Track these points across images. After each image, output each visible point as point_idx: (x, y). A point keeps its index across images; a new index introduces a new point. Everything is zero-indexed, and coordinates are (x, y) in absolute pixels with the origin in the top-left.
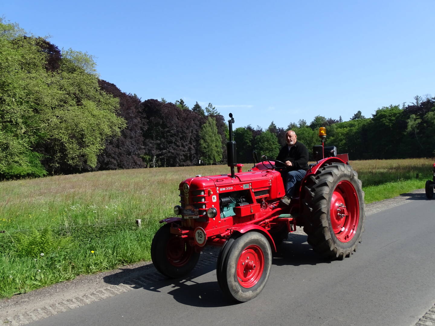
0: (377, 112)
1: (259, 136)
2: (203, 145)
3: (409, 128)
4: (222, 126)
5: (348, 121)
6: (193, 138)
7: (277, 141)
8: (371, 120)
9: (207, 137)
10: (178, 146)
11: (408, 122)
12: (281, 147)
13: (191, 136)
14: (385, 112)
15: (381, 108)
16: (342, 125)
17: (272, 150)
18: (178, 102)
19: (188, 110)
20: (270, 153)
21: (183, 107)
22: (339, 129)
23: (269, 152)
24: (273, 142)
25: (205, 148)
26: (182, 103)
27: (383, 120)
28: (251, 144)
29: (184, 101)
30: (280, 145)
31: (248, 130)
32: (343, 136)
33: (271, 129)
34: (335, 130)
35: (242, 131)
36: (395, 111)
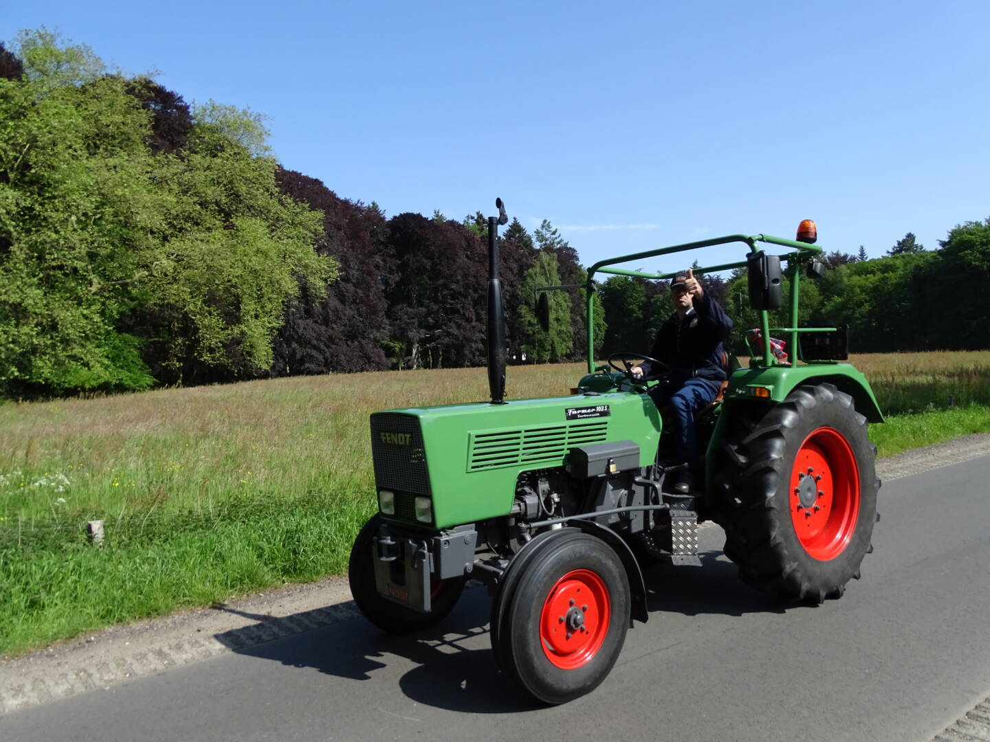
1: (660, 296)
2: (525, 317)
5: (879, 259)
8: (937, 254)
10: (468, 320)
14: (971, 234)
15: (962, 225)
16: (862, 268)
18: (472, 218)
21: (482, 229)
22: (856, 278)
25: (530, 324)
27: (966, 255)
28: (642, 314)
32: (864, 294)
34: (845, 279)
35: (621, 284)
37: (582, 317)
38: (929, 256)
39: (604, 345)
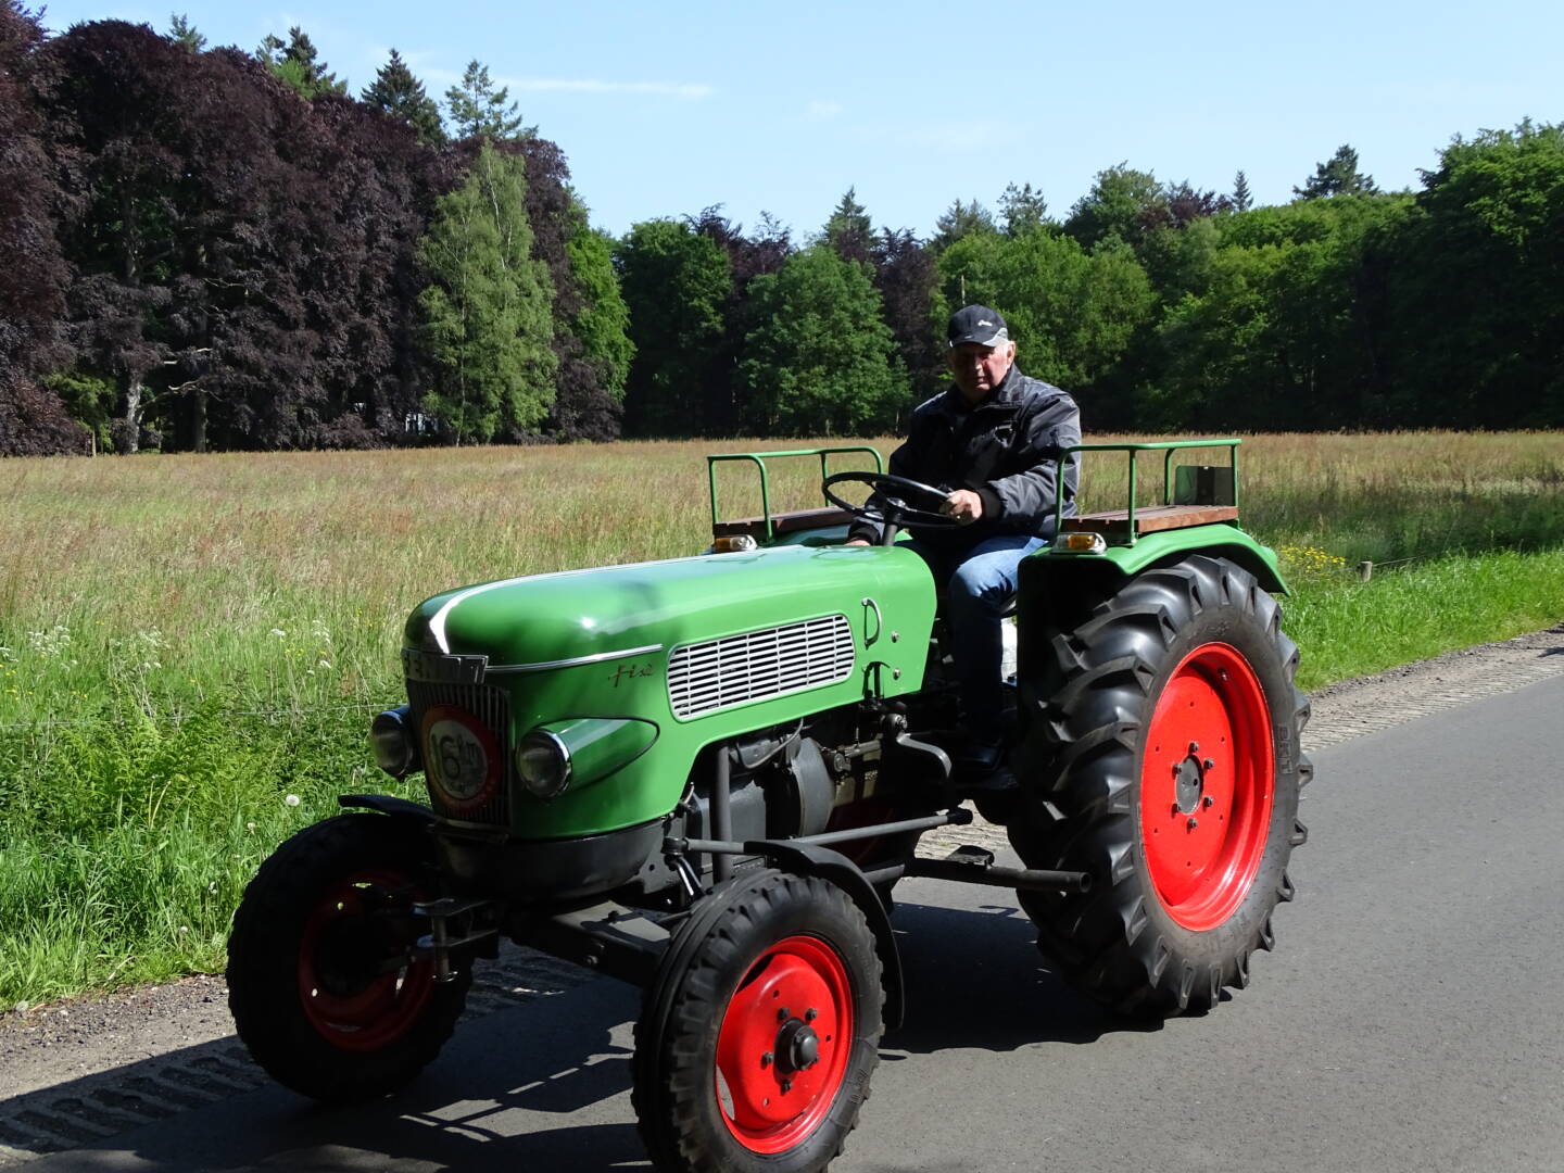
0: (1452, 158)
1: (771, 277)
2: (439, 320)
4: (550, 206)
5: (1285, 207)
6: (379, 277)
7: (880, 311)
8: (1413, 202)
9: (467, 276)
10: (286, 323)
12: (897, 345)
13: (367, 262)
14: (1492, 159)
15: (1469, 138)
16: (1254, 231)
17: (848, 365)
18: (280, 44)
19: (348, 103)
20: (833, 383)
21: (308, 77)
22: (1237, 252)
23: (829, 372)
24: (855, 316)
25: (453, 341)
26: (303, 53)
27: (1482, 208)
28: (723, 323)
29: (313, 42)
30: (892, 333)
31: (705, 238)
32: (1255, 290)
33: (842, 236)
34: (1213, 254)
35: (671, 242)
36: (1545, 158)
37: (575, 326)
38: (1396, 206)
39: (625, 402)
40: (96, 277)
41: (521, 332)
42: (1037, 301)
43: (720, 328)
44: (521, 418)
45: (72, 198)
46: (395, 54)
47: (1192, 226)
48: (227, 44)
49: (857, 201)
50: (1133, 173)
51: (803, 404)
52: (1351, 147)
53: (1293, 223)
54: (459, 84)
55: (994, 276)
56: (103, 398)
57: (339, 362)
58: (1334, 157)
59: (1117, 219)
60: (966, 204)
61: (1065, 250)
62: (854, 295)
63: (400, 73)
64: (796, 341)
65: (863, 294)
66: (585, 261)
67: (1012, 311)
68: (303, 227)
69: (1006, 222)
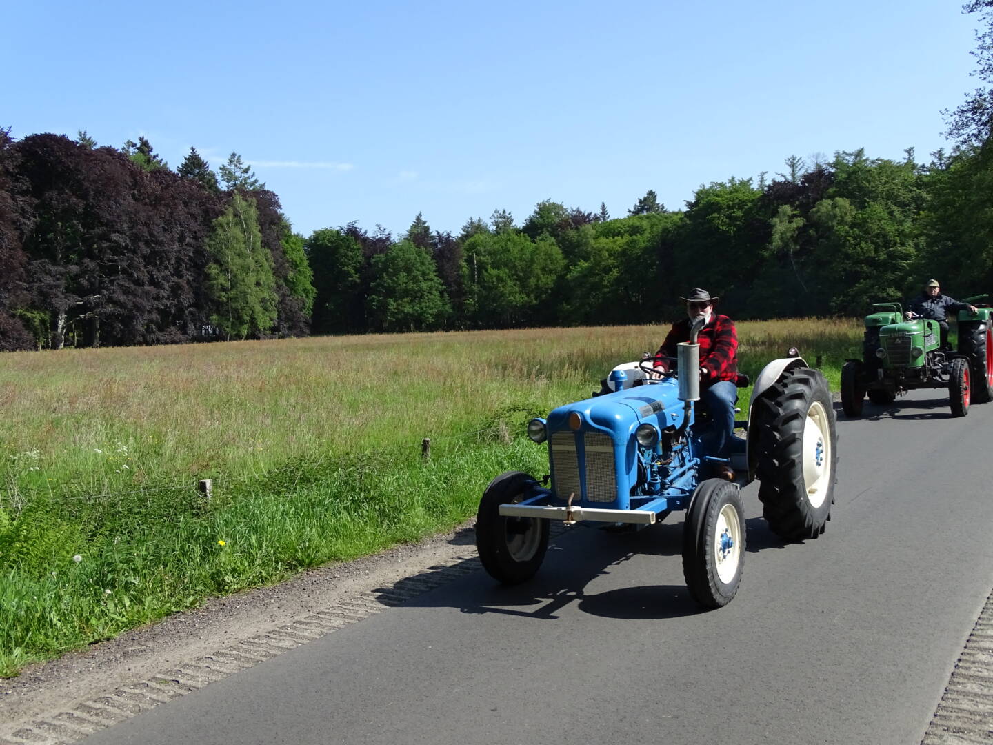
0: (701, 195)
1: (382, 255)
2: (216, 279)
3: (777, 241)
5: (625, 219)
6: (187, 259)
7: (435, 271)
8: (683, 216)
9: (230, 258)
10: (138, 283)
11: (774, 226)
12: (444, 287)
13: (179, 252)
14: (718, 196)
15: (707, 186)
16: (611, 230)
17: (421, 297)
18: (134, 145)
19: (168, 173)
20: (414, 306)
21: (148, 161)
22: (603, 240)
23: (412, 301)
24: (424, 273)
25: (224, 289)
26: (145, 149)
28: (359, 278)
29: (151, 143)
30: (442, 281)
31: (349, 237)
32: (612, 258)
33: (416, 235)
34: (592, 241)
35: (333, 239)
36: (741, 195)
37: (286, 280)
38: (675, 218)
39: (313, 317)
40: (40, 261)
41: (258, 284)
42: (510, 265)
43: (358, 281)
44: (261, 327)
45: (27, 222)
46: (193, 149)
47: (582, 228)
48: (107, 145)
49: (423, 219)
50: (553, 204)
51: (399, 316)
52: (653, 191)
53: (629, 227)
54: (226, 162)
55: (490, 254)
56: (43, 322)
57: (165, 301)
58: (646, 196)
59: (546, 226)
60: (475, 219)
61: (523, 241)
62: (423, 264)
63: (196, 159)
64: (395, 285)
65: (427, 263)
66: (290, 249)
67: (499, 270)
68: (146, 234)
69: (494, 228)
